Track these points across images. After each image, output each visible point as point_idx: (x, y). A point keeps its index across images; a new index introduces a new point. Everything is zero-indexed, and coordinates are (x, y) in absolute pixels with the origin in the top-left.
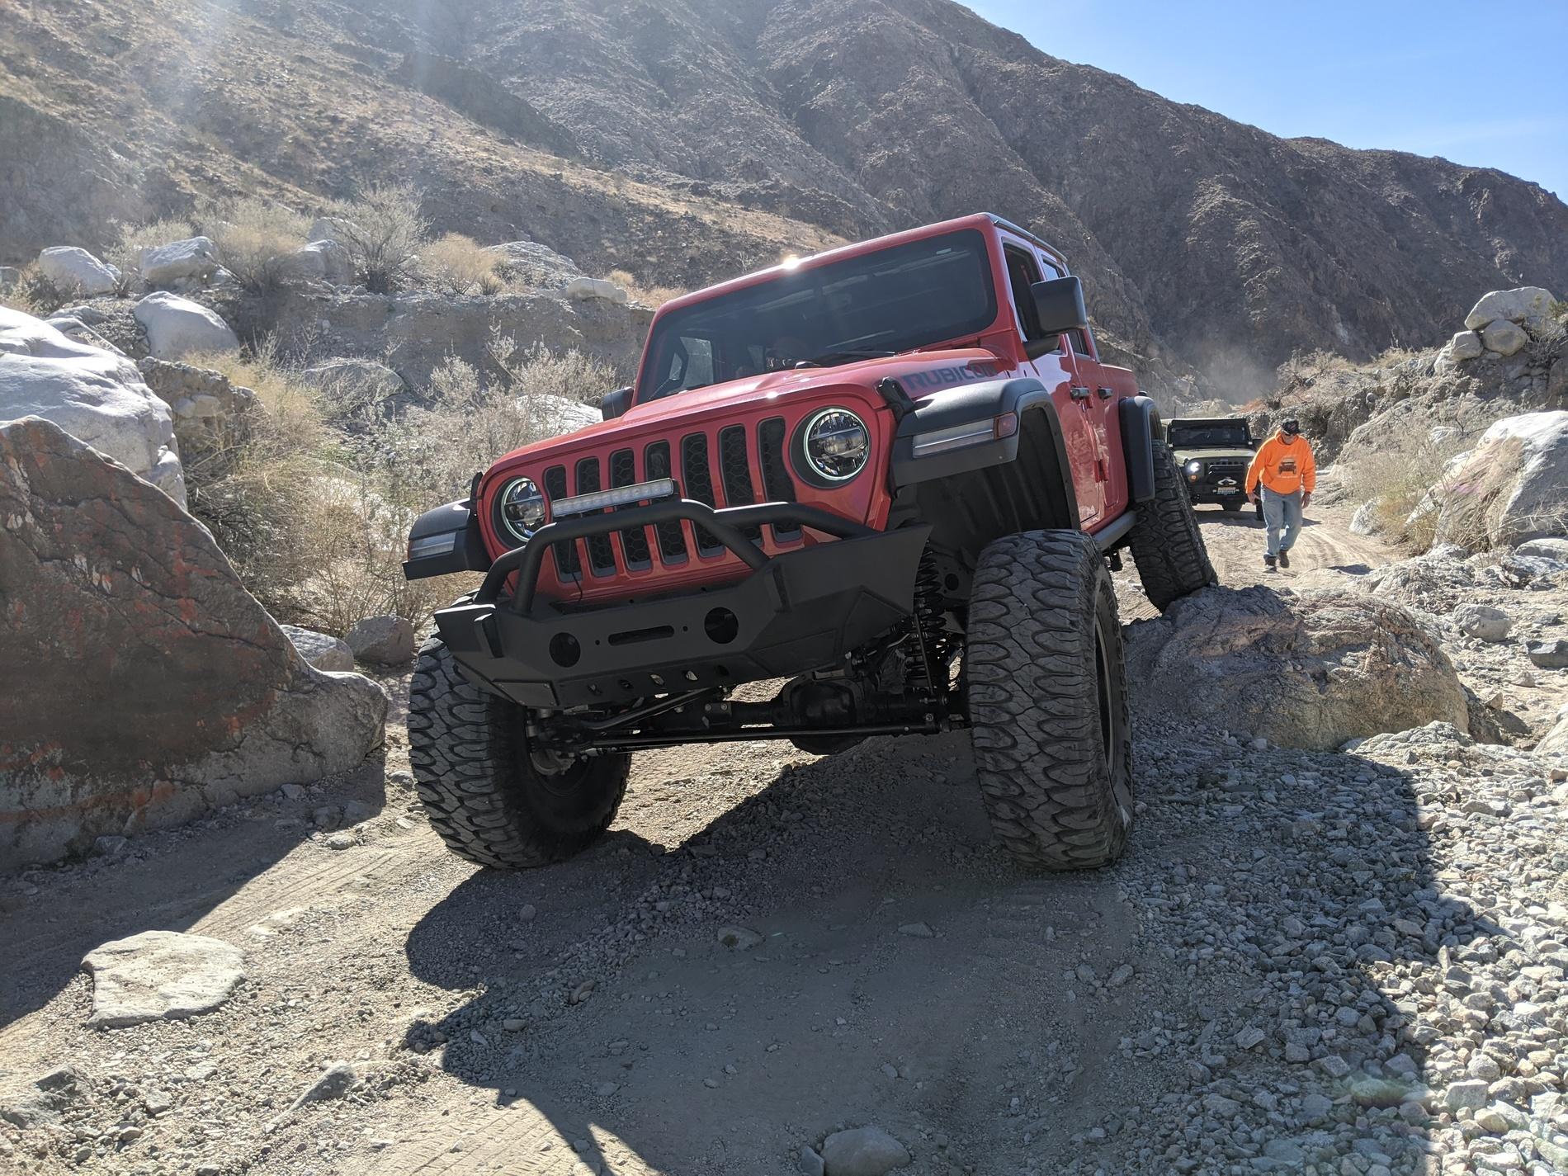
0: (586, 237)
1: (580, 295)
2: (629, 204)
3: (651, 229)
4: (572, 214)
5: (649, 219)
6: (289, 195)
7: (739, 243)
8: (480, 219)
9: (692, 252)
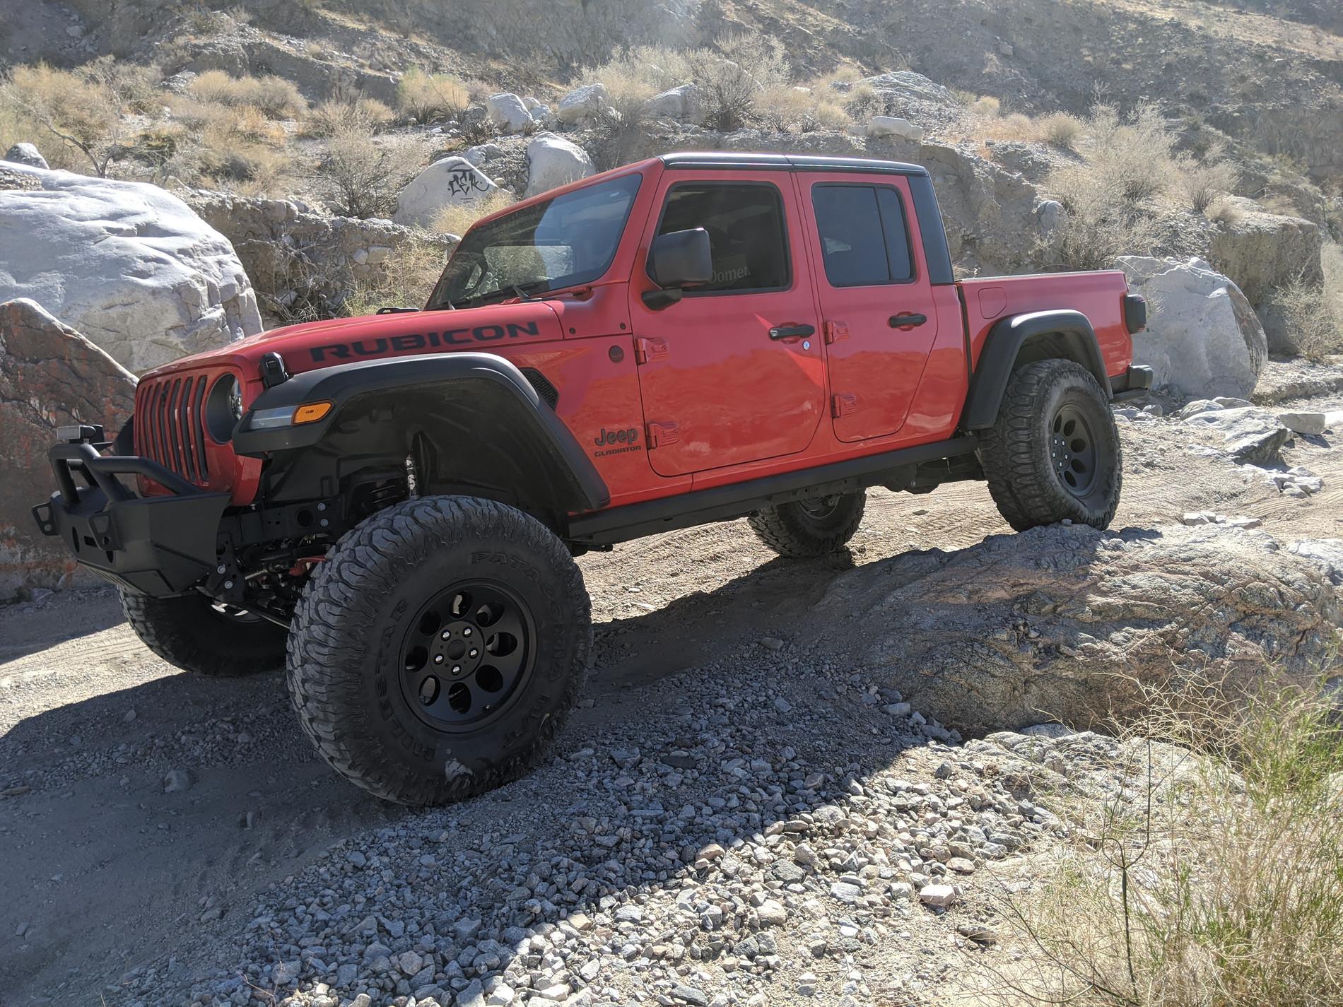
0: (1066, 46)
1: (876, 133)
2: (1115, 13)
3: (1134, 36)
4: (1057, 25)
5: (1132, 26)
6: (810, 19)
7: (1222, 49)
8: (969, 33)
9: (1170, 58)
